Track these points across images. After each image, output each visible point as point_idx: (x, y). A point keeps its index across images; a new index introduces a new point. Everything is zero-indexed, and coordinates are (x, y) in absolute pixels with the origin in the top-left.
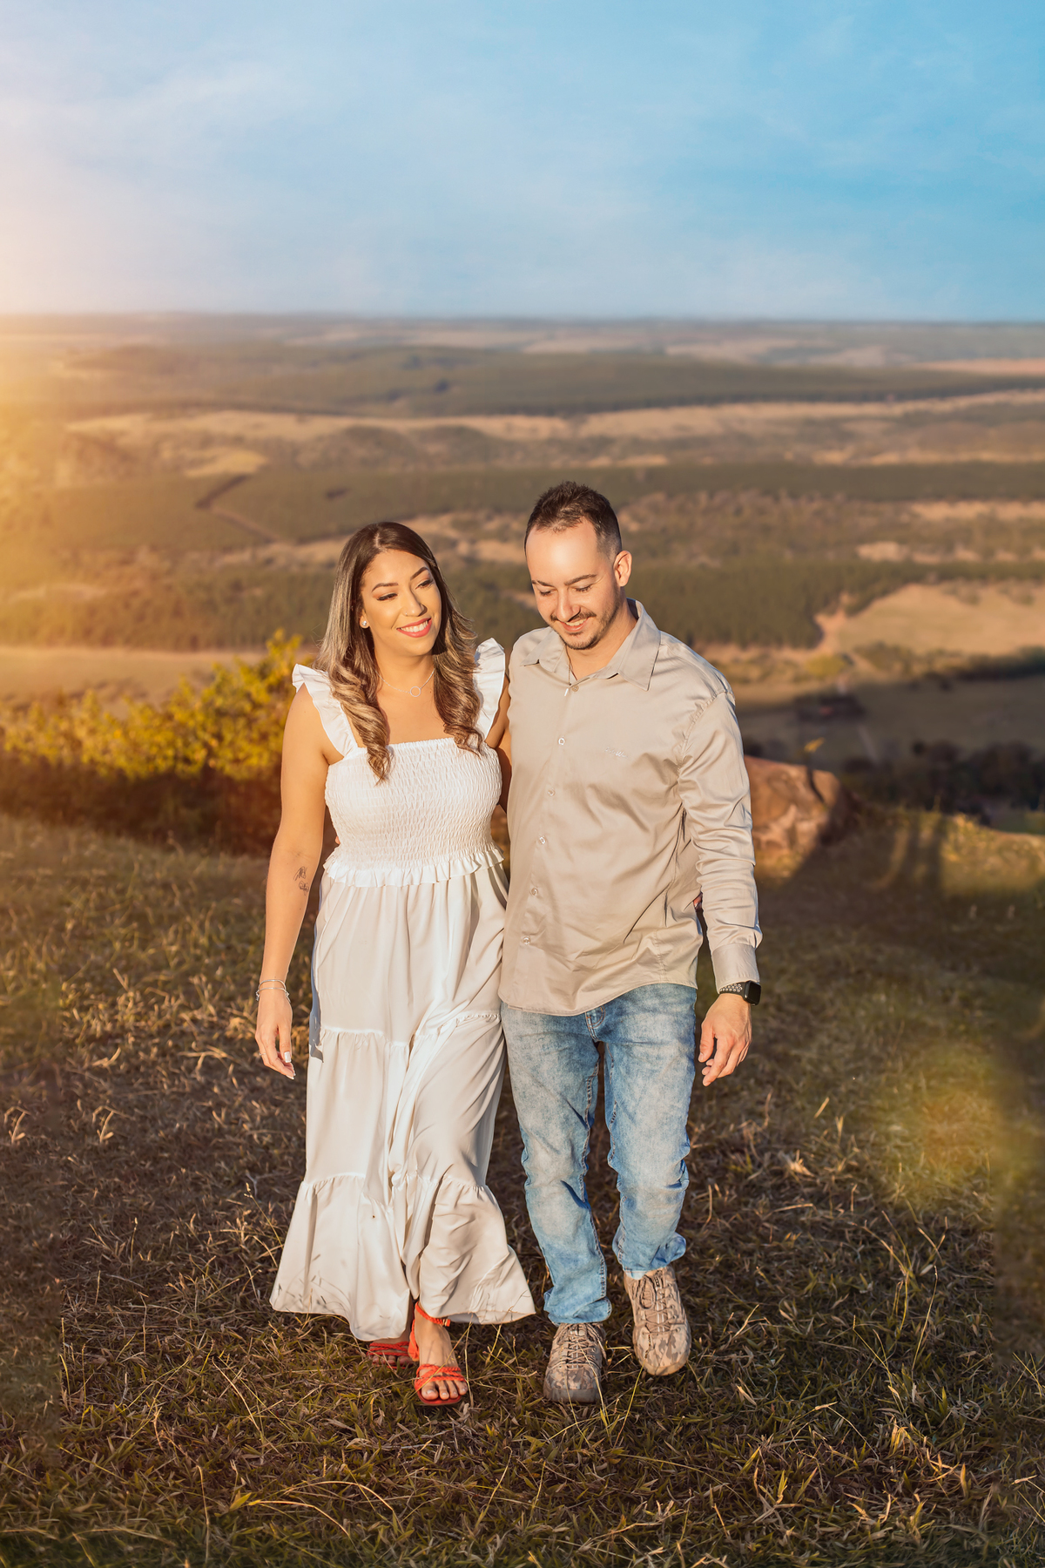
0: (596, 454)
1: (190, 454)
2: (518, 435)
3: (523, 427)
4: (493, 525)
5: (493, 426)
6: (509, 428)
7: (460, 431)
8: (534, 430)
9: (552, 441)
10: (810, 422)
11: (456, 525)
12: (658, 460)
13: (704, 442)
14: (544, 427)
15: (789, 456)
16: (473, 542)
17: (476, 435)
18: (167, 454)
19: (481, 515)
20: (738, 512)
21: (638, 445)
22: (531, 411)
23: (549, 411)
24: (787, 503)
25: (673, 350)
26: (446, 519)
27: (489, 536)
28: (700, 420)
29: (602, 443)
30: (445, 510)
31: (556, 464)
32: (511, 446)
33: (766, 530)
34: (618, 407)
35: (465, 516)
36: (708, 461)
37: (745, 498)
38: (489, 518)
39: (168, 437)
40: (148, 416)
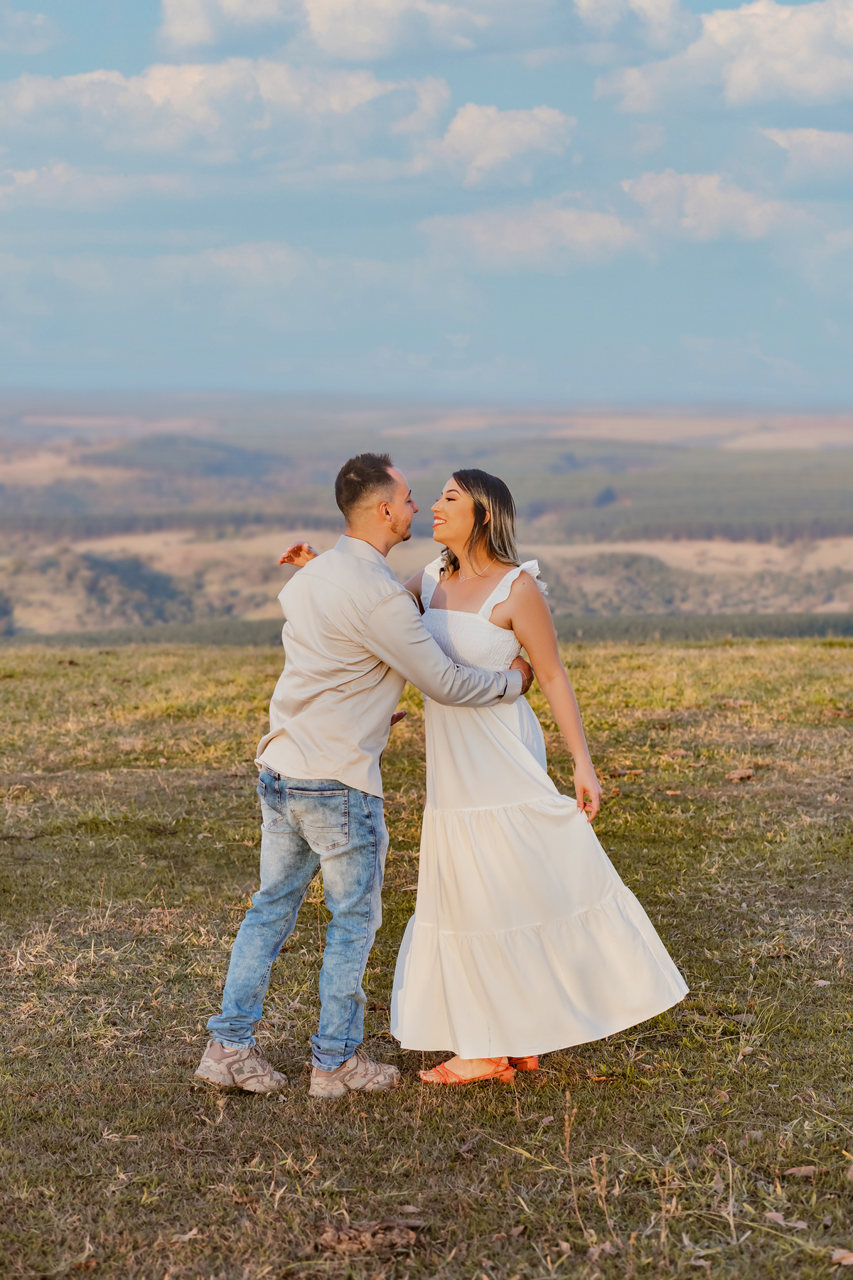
2: (711, 568)
3: (722, 556)
5: (679, 554)
6: (702, 558)
7: (632, 561)
8: (737, 561)
9: (765, 576)
14: (753, 556)
17: (656, 565)
22: (734, 534)
29: (834, 580)
39: (215, 564)
40: (188, 534)
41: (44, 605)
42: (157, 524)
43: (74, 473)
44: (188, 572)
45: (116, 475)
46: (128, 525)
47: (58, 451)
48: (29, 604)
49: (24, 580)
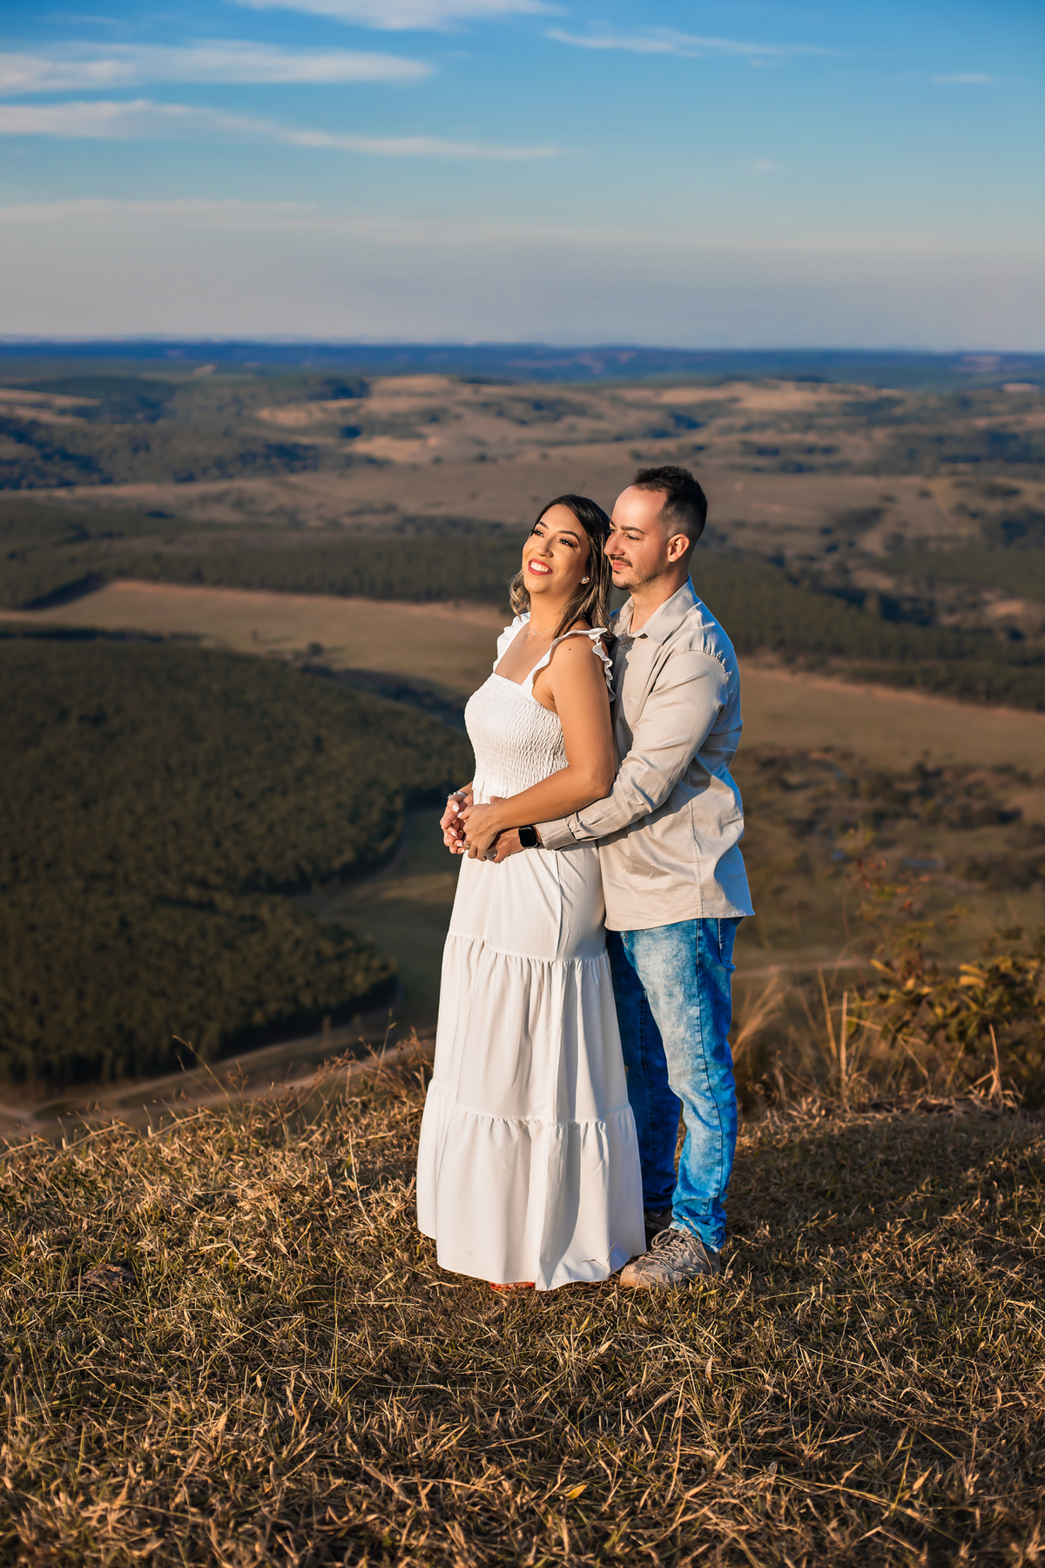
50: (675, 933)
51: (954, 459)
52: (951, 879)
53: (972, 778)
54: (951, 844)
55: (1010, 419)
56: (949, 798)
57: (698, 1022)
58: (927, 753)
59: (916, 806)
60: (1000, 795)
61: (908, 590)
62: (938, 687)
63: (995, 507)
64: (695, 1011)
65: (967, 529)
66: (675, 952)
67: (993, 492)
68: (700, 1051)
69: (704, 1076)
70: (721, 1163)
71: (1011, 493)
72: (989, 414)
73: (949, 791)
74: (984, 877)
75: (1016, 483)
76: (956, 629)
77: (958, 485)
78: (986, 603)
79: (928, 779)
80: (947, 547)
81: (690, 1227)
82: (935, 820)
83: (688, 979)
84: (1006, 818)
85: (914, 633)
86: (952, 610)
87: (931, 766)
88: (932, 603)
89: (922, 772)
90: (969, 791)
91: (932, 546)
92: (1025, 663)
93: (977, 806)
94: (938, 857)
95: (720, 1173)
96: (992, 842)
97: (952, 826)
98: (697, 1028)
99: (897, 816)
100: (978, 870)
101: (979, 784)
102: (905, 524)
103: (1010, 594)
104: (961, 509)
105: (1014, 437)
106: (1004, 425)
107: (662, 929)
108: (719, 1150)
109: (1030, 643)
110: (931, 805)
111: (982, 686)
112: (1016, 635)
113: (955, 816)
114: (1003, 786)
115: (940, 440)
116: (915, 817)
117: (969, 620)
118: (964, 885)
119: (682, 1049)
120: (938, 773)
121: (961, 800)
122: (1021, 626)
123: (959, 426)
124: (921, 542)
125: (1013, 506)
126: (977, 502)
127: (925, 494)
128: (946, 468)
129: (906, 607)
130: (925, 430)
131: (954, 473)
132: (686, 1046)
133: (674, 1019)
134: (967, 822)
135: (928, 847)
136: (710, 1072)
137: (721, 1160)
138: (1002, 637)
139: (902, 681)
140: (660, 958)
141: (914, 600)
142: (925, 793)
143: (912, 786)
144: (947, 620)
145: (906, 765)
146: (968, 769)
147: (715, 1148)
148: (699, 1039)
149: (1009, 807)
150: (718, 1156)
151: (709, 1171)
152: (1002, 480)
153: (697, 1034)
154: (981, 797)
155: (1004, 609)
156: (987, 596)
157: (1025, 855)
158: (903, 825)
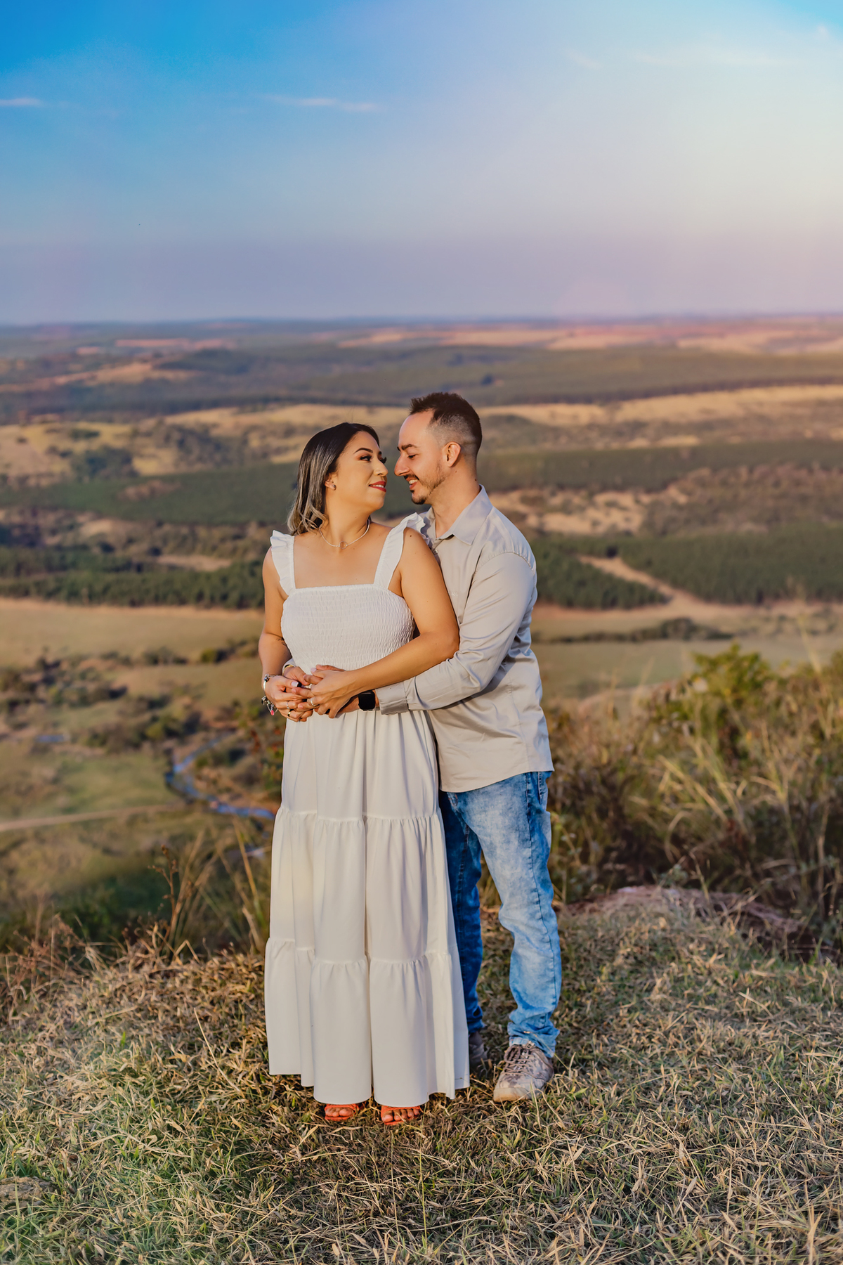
0: (632, 437)
1: (275, 442)
2: (560, 422)
3: (565, 414)
4: (557, 500)
5: (538, 413)
6: (553, 415)
7: (511, 419)
8: (575, 417)
9: (591, 426)
10: (821, 403)
11: (524, 500)
12: (690, 441)
13: (727, 423)
14: (585, 413)
15: (809, 434)
16: (540, 515)
17: (524, 422)
18: (255, 442)
19: (546, 493)
20: (777, 484)
21: (669, 427)
22: (571, 400)
23: (588, 400)
24: (821, 476)
25: (684, 344)
26: (515, 496)
27: (554, 510)
28: (723, 404)
29: (637, 427)
30: (514, 488)
31: (599, 445)
32: (555, 432)
33: (804, 499)
34: (648, 394)
35: (532, 493)
36: (735, 440)
37: (781, 471)
38: (553, 494)
39: (254, 428)
40: (234, 410)
41: (153, 456)
42: (214, 404)
43: (156, 374)
44: (238, 433)
45: (182, 375)
46: (196, 406)
47: (144, 361)
48: (141, 456)
49: (140, 441)
50: (508, 789)
51: (43, 411)
52: (77, 748)
53: (84, 666)
54: (75, 720)
55: (84, 375)
56: (68, 684)
57: (530, 861)
58: (46, 649)
59: (42, 692)
60: (108, 677)
61: (16, 519)
62: (50, 595)
63: (80, 447)
64: (527, 852)
65: (60, 467)
66: (509, 806)
67: (76, 435)
68: (534, 886)
69: (537, 907)
70: (554, 980)
71: (92, 435)
72: (67, 373)
73: (67, 678)
74: (103, 743)
75: (94, 427)
76: (59, 548)
77: (49, 431)
78: (81, 525)
79: (49, 671)
80: (45, 482)
81: (533, 1040)
82: (59, 702)
83: (522, 826)
84: (115, 694)
85: (25, 554)
86: (54, 532)
87: (50, 659)
88: (37, 528)
89: (44, 665)
90: (83, 676)
91: (32, 482)
92: (117, 570)
93: (91, 687)
94: (65, 732)
95: (554, 990)
96: (107, 715)
97: (73, 705)
98: (530, 866)
99: (27, 702)
100: (98, 738)
101: (91, 669)
102: (8, 466)
103: (99, 516)
104: (52, 450)
105: (89, 390)
106: (81, 381)
107: (497, 786)
108: (552, 970)
109: (119, 554)
110: (54, 690)
111: (84, 591)
112: (107, 548)
113: (74, 697)
114: (110, 669)
115: (29, 395)
116: (41, 701)
117: (69, 539)
118: (88, 752)
119: (520, 887)
120: (57, 664)
121: (78, 684)
122: (111, 540)
123: (44, 384)
124: (23, 480)
125: (95, 445)
126: (65, 444)
127: (22, 441)
128: (37, 418)
129: (16, 533)
130: (16, 388)
131: (44, 422)
132: (523, 884)
133: (512, 862)
134: (85, 701)
135: (56, 725)
136: (542, 903)
137: (554, 978)
138: (96, 551)
139: (21, 592)
140: (497, 812)
141: (22, 527)
142: (48, 681)
143: (37, 677)
144: (51, 541)
145: (30, 660)
146: (81, 658)
147: (548, 969)
148: (532, 875)
149: (117, 685)
150: (551, 974)
151: (544, 989)
152: (83, 426)
153: (530, 871)
154: (94, 680)
155: (94, 528)
156: (81, 519)
157: (133, 722)
158: (33, 709)
